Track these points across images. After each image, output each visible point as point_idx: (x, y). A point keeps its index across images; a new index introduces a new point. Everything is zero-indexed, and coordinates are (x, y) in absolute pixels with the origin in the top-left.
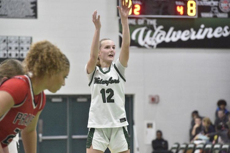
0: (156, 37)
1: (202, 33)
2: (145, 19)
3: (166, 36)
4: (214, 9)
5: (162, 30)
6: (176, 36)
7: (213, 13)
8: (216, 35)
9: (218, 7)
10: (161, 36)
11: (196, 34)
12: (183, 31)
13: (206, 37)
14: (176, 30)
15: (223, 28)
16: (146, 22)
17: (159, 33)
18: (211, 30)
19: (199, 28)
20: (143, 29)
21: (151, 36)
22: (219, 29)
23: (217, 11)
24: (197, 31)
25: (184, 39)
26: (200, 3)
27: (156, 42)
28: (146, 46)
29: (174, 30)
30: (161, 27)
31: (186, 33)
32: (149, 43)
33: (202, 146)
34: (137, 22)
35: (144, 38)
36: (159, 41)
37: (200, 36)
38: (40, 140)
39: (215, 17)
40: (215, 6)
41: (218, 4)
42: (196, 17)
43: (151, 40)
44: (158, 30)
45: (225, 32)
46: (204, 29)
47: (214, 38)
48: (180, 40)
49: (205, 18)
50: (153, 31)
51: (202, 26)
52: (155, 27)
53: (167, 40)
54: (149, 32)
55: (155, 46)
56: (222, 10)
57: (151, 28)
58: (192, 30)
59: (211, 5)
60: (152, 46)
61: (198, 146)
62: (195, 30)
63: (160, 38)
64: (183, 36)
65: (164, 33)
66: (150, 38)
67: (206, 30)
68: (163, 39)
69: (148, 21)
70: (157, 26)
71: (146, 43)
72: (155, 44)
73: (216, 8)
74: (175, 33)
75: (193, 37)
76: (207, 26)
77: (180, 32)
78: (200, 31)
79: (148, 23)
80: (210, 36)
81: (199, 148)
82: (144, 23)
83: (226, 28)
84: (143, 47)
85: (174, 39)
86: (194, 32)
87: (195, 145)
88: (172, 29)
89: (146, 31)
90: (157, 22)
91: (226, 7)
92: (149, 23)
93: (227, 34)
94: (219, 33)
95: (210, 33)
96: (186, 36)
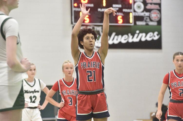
1: (137, 37)
2: (93, 26)
3: (109, 39)
4: (147, 19)
6: (117, 40)
7: (146, 21)
9: (149, 17)
11: (133, 38)
12: (122, 35)
13: (140, 40)
15: (153, 33)
16: (93, 28)
18: (144, 34)
19: (135, 33)
21: (98, 39)
22: (150, 34)
23: (148, 20)
25: (124, 42)
26: (135, 14)
29: (116, 35)
31: (125, 37)
32: (97, 45)
37: (136, 40)
39: (147, 24)
40: (147, 16)
41: (150, 14)
42: (133, 24)
45: (155, 36)
46: (139, 34)
47: (146, 41)
48: (120, 43)
49: (139, 25)
50: (100, 35)
51: (138, 32)
52: (101, 32)
53: (111, 42)
56: (153, 19)
58: (130, 35)
59: (144, 16)
60: (98, 47)
62: (132, 35)
64: (123, 39)
66: (97, 41)
67: (141, 35)
69: (96, 27)
73: (148, 18)
74: (116, 37)
75: (130, 40)
76: (141, 32)
77: (120, 36)
78: (136, 35)
80: (143, 39)
83: (156, 33)
85: (116, 42)
86: (131, 37)
88: (114, 34)
91: (155, 17)
92: (96, 29)
93: (156, 38)
94: (150, 37)
95: (143, 37)
96: (125, 40)
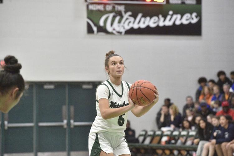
0: (124, 23)
2: (113, 5)
3: (134, 22)
5: (130, 16)
6: (144, 23)
8: (185, 21)
10: (129, 22)
11: (164, 20)
12: (151, 17)
13: (174, 23)
14: (144, 16)
15: (191, 14)
16: (114, 7)
17: (127, 19)
18: (179, 16)
19: (168, 14)
20: (111, 15)
21: (119, 22)
22: (187, 16)
24: (165, 17)
25: (153, 25)
27: (124, 28)
28: (114, 32)
29: (143, 16)
30: (130, 13)
31: (155, 20)
32: (118, 29)
33: (169, 133)
34: (105, 8)
35: (112, 25)
36: (127, 28)
37: (168, 23)
38: (6, 128)
39: (183, 3)
42: (165, 3)
43: (119, 26)
44: (126, 16)
45: (193, 19)
46: (172, 15)
47: (182, 24)
48: (148, 27)
49: (173, 4)
50: (122, 17)
51: (171, 13)
52: (123, 13)
53: (136, 26)
54: (118, 18)
55: (123, 33)
57: (120, 14)
58: (160, 16)
60: (120, 33)
61: (165, 133)
62: (163, 16)
63: (128, 25)
64: (151, 22)
65: (132, 19)
66: (119, 24)
67: (175, 16)
68: (131, 25)
69: (116, 6)
70: (126, 12)
71: (114, 29)
72: (123, 31)
74: (143, 19)
75: (161, 24)
76: (175, 13)
77: (148, 18)
79: (116, 9)
80: (178, 23)
81: (167, 135)
82: (112, 9)
83: (194, 15)
84: (112, 33)
85: (143, 26)
87: (163, 132)
88: (140, 15)
89: (114, 17)
90: (125, 8)
92: (118, 9)
93: (195, 21)
94: (187, 20)
95: (178, 20)
96: (154, 23)
